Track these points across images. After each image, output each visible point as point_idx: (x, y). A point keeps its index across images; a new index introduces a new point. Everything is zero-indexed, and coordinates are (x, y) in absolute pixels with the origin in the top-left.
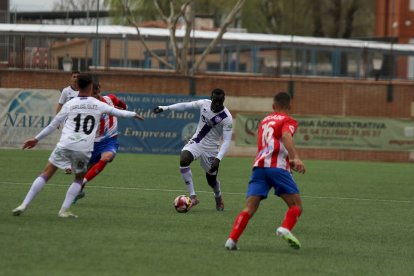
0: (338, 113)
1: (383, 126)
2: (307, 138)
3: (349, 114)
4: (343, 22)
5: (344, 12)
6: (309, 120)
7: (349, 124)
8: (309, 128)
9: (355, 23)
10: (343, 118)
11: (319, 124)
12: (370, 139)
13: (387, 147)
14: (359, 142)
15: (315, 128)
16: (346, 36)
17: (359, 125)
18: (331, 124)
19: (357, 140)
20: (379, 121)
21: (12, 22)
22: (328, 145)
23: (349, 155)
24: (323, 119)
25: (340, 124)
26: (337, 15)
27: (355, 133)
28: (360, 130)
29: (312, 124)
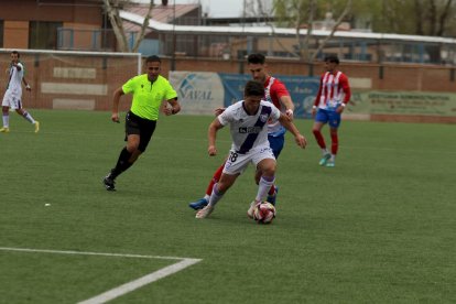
0: (415, 89)
1: (447, 99)
2: (392, 107)
3: (423, 90)
4: (438, 25)
5: (438, 17)
6: (394, 94)
7: (422, 98)
8: (394, 100)
9: (447, 25)
10: (419, 93)
11: (402, 97)
12: (439, 108)
13: (450, 113)
14: (430, 110)
15: (399, 100)
16: (439, 35)
17: (430, 98)
18: (410, 97)
19: (429, 108)
20: (444, 95)
21: (202, 24)
22: (408, 112)
23: (423, 119)
24: (404, 93)
25: (417, 97)
26: (433, 20)
27: (427, 103)
28: (431, 101)
29: (396, 97)
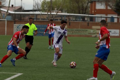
0: (78, 28)
1: (87, 30)
2: (73, 33)
3: (80, 28)
4: (84, 11)
5: (84, 9)
6: (73, 29)
7: (80, 30)
8: (73, 31)
9: (86, 11)
10: (79, 29)
12: (85, 33)
13: (88, 34)
14: (83, 33)
15: (74, 31)
16: (85, 14)
17: (83, 30)
18: (77, 30)
19: (82, 33)
20: (86, 29)
21: (22, 12)
22: (77, 34)
23: (81, 36)
24: (76, 29)
25: (79, 30)
26: (83, 10)
27: (82, 32)
28: (83, 31)
29: (74, 30)
